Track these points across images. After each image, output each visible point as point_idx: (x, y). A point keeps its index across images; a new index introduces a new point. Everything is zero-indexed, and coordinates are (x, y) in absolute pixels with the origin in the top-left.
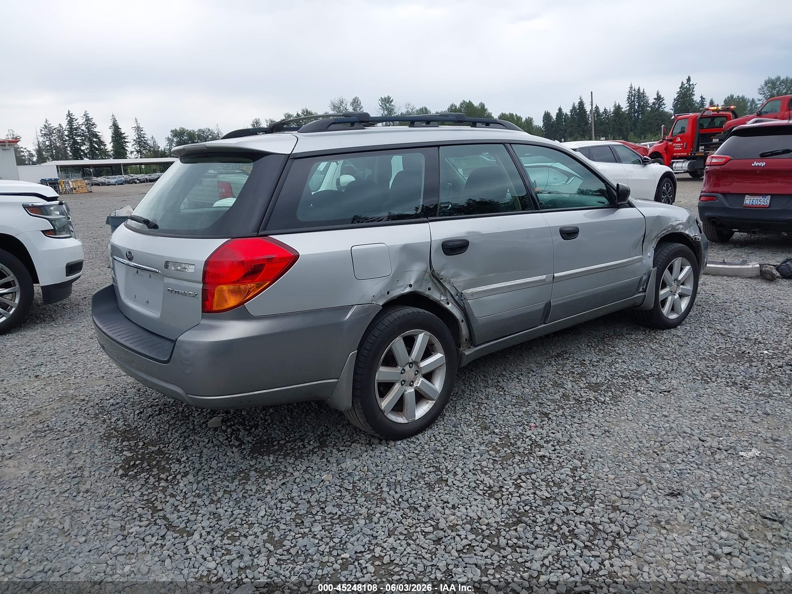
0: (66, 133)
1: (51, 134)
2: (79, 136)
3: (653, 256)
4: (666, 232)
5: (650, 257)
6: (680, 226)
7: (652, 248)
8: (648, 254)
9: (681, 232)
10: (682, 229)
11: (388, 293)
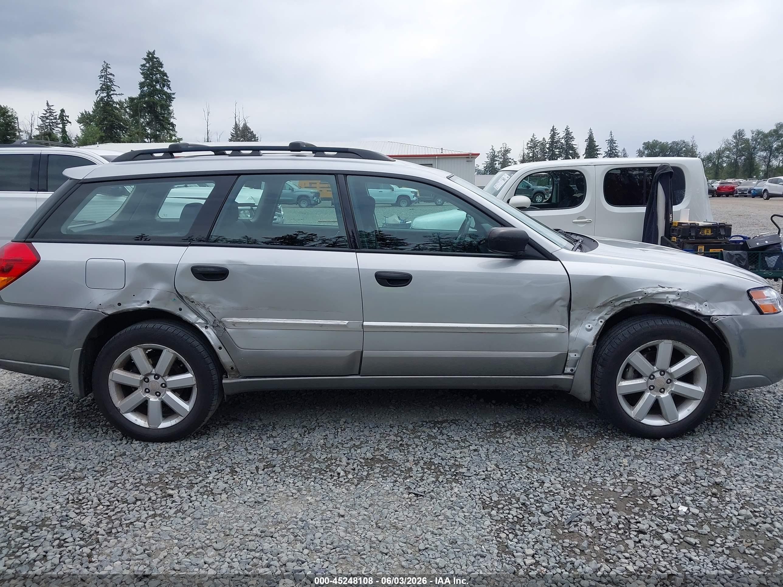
0: (548, 146)
1: (535, 147)
2: (559, 148)
3: (598, 330)
4: (632, 301)
5: (590, 330)
6: (667, 295)
7: (597, 318)
8: (587, 326)
9: (670, 305)
10: (674, 300)
11: (119, 304)
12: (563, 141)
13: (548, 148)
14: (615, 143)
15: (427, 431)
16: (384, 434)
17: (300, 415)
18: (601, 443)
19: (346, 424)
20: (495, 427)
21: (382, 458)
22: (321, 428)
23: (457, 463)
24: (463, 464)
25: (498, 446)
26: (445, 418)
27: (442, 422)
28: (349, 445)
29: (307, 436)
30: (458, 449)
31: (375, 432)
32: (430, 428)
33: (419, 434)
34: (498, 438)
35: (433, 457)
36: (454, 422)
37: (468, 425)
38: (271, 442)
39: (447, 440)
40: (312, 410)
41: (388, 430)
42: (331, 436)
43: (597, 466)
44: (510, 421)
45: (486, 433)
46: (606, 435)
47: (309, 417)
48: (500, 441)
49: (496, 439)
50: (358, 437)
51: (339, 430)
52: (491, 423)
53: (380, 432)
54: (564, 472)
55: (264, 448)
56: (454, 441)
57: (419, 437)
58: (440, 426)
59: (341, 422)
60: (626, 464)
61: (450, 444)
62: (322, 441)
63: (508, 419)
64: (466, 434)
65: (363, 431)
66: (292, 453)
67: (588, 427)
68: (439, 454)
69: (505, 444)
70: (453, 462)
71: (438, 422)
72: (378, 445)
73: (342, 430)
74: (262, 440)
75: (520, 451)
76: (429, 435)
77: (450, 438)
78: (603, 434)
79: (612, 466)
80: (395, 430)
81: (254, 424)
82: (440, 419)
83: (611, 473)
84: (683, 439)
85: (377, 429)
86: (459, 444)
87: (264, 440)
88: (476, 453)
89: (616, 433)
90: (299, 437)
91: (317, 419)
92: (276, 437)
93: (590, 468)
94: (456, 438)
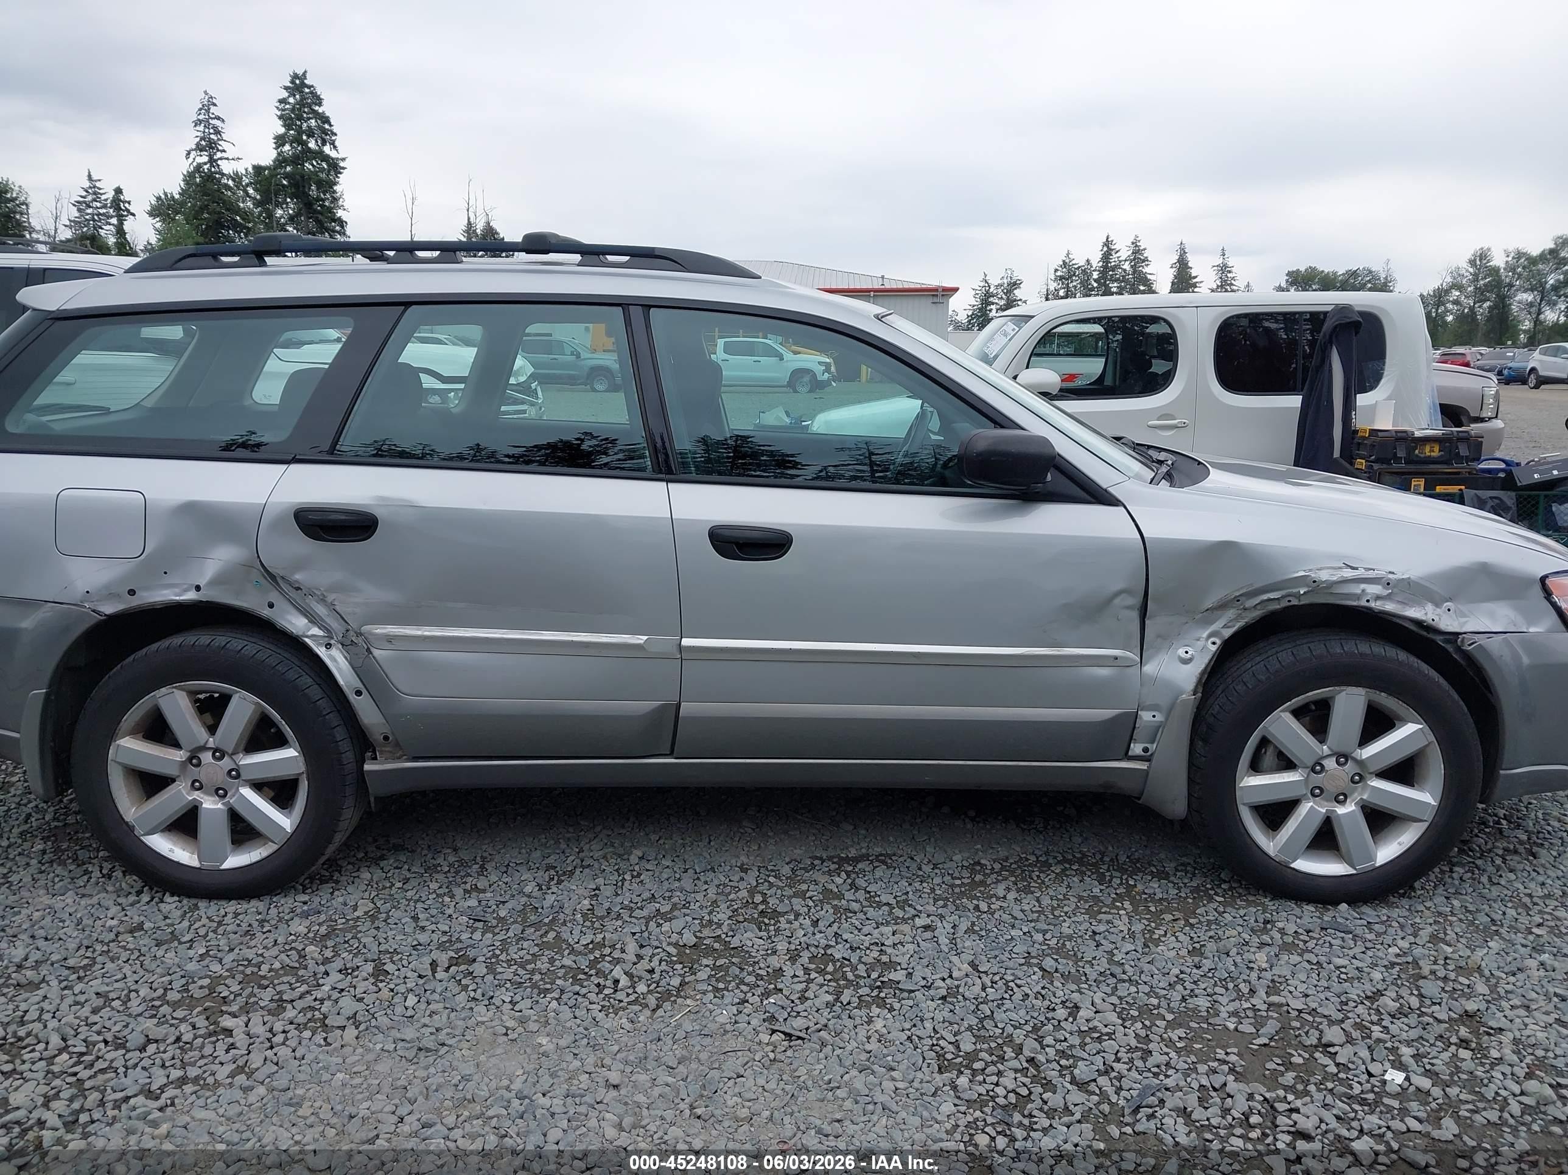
0: (1095, 275)
1: (1070, 277)
2: (1117, 280)
3: (1206, 661)
4: (1283, 597)
5: (1186, 662)
6: (1363, 586)
7: (1205, 635)
8: (1181, 652)
9: (1370, 609)
10: (1378, 598)
11: (132, 592)
12: (1127, 266)
13: (1095, 281)
14: (1230, 272)
15: (823, 879)
16: (725, 885)
17: (544, 841)
18: (1207, 911)
19: (644, 863)
20: (973, 872)
21: (717, 945)
22: (587, 871)
23: (885, 958)
24: (898, 959)
25: (978, 917)
26: (864, 851)
27: (856, 860)
28: (645, 913)
29: (554, 889)
30: (888, 923)
31: (706, 883)
32: (830, 873)
33: (804, 887)
34: (978, 899)
35: (833, 944)
36: (882, 859)
37: (914, 866)
38: (473, 903)
39: (865, 903)
40: (571, 829)
41: (736, 878)
42: (608, 891)
43: (1198, 967)
44: (1006, 859)
45: (952, 886)
46: (1216, 894)
47: (563, 846)
48: (984, 906)
49: (975, 902)
50: (667, 894)
51: (628, 877)
52: (965, 863)
53: (716, 882)
54: (1124, 981)
55: (454, 916)
56: (880, 905)
57: (802, 895)
58: (850, 868)
59: (632, 857)
60: (1264, 965)
61: (871, 912)
62: (586, 902)
63: (1003, 853)
64: (909, 889)
65: (679, 880)
66: (516, 929)
67: (1179, 874)
68: (845, 937)
69: (992, 914)
70: (875, 954)
71: (847, 860)
72: (710, 913)
73: (633, 877)
74: (452, 897)
75: (1025, 929)
76: (826, 891)
77: (872, 900)
78: (1212, 892)
79: (1233, 968)
80: (751, 878)
81: (440, 861)
82: (853, 853)
83: (1231, 985)
84: (1390, 905)
85: (711, 875)
86: (890, 913)
87: (458, 898)
88: (928, 935)
89: (1241, 891)
90: (536, 893)
91: (581, 851)
92: (484, 891)
93: (1182, 972)
94: (885, 898)
